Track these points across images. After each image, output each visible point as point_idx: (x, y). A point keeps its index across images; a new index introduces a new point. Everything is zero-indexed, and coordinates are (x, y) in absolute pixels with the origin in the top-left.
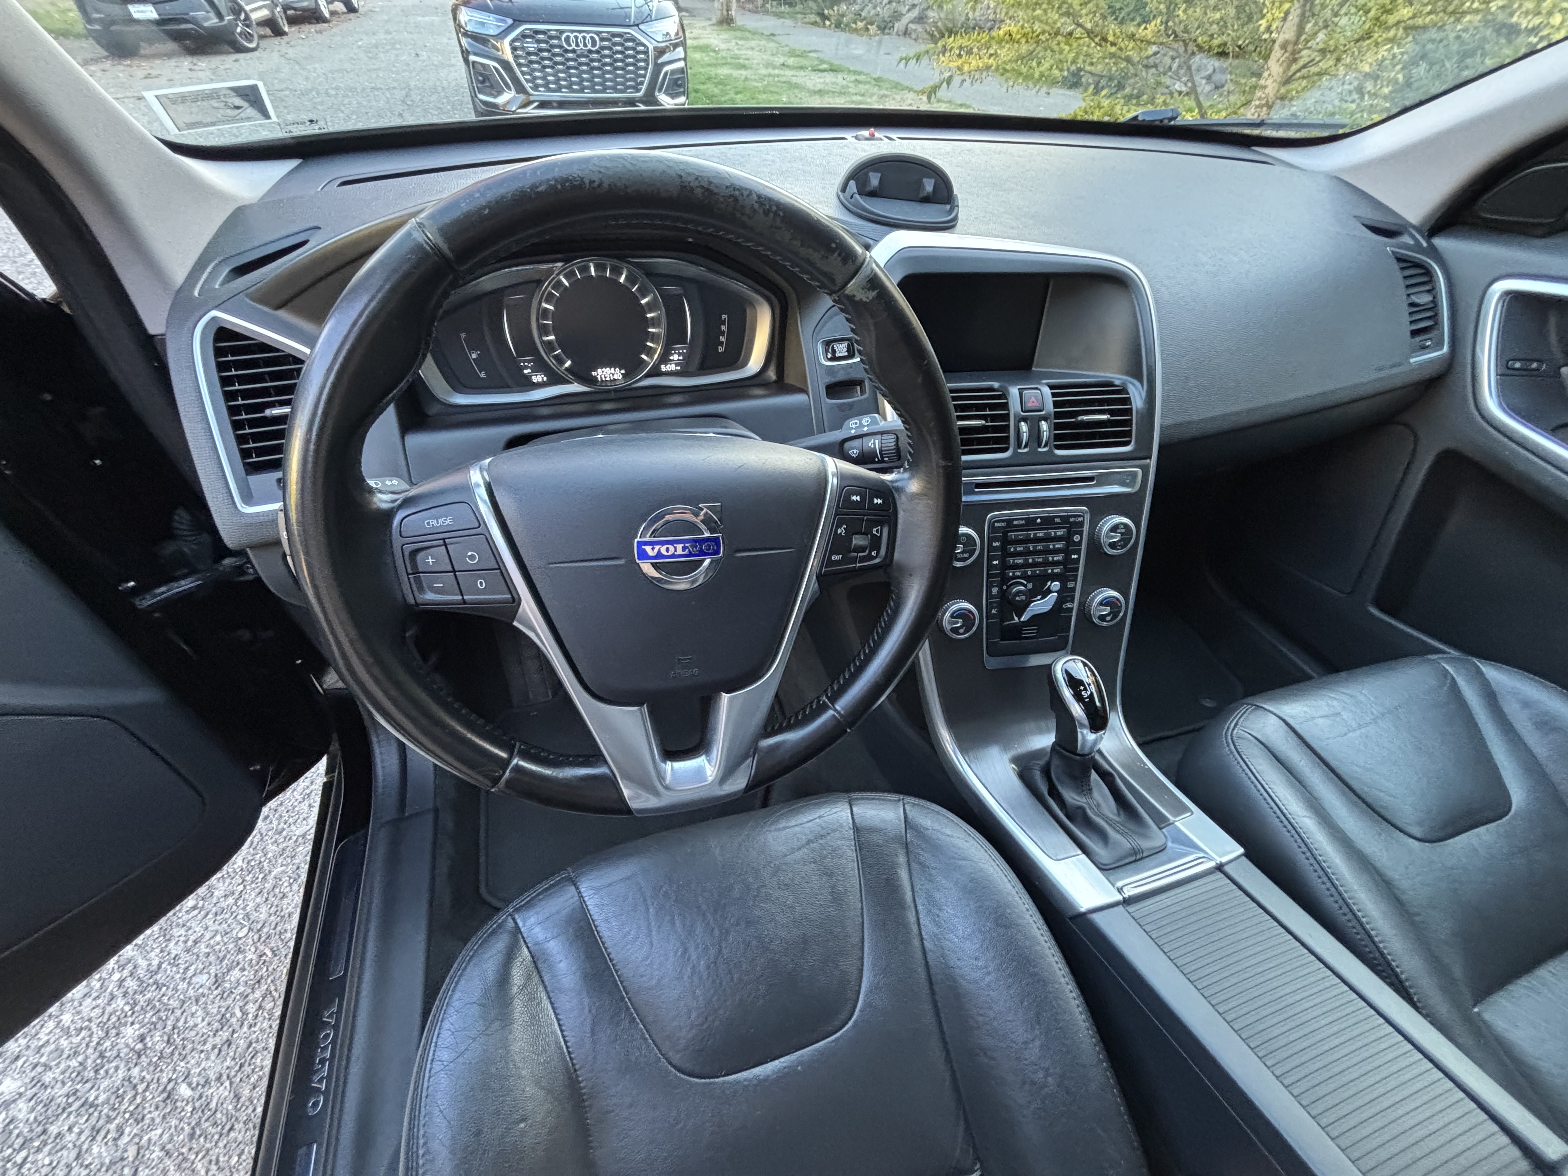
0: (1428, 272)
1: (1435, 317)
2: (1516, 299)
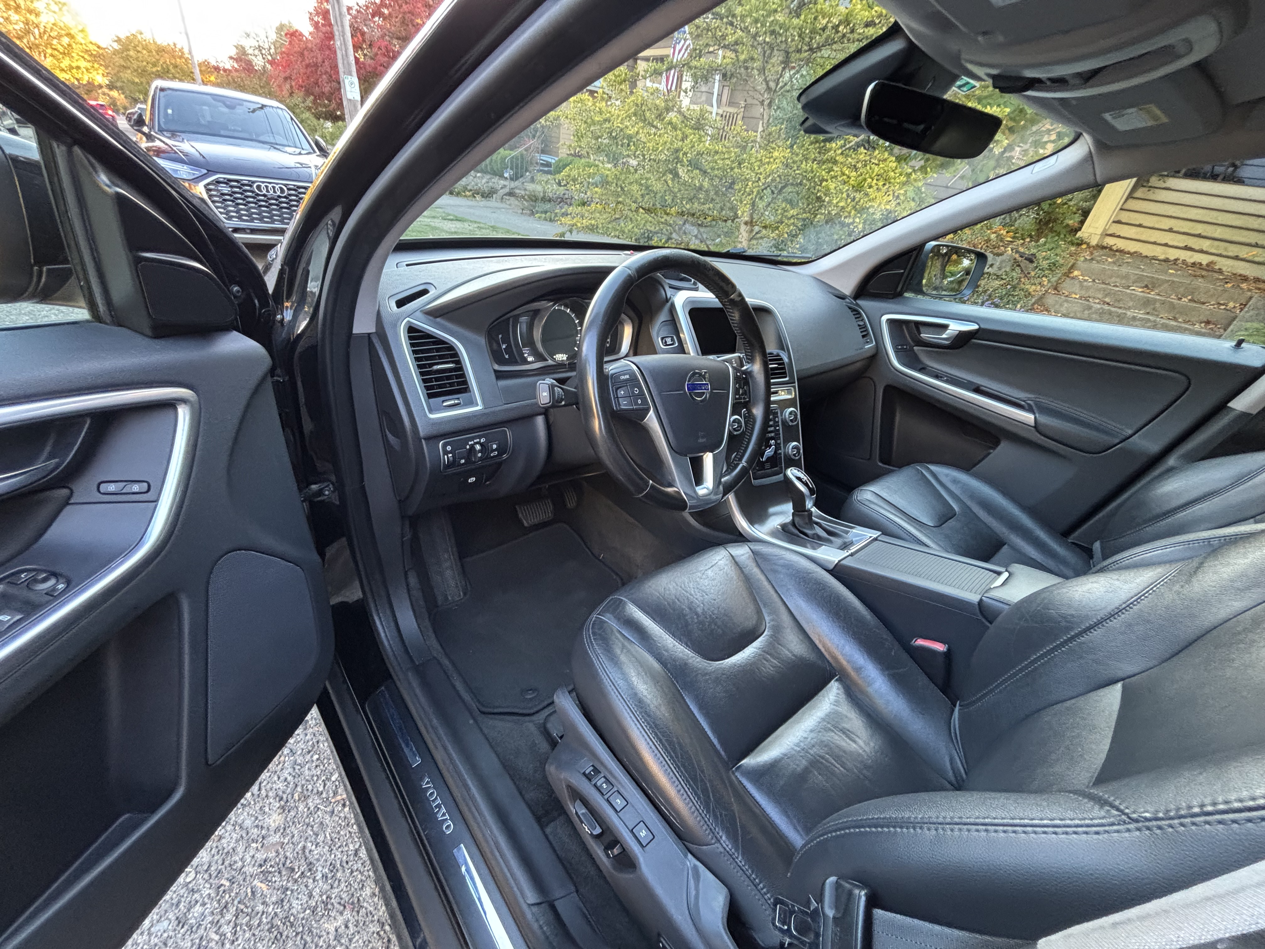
0: (859, 313)
1: (867, 330)
2: (891, 322)
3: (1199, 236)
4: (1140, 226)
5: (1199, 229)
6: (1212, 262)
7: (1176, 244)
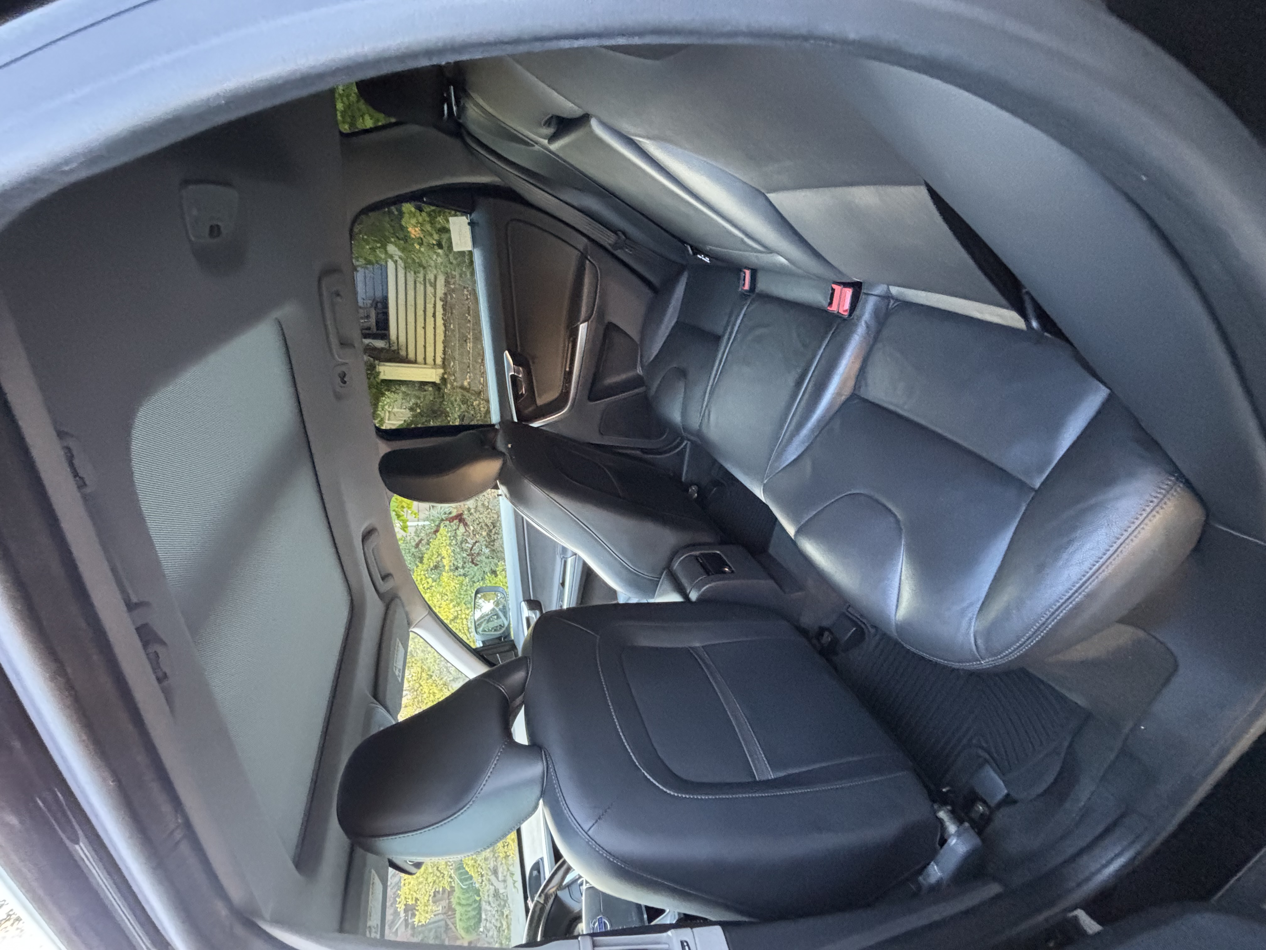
3: (425, 311)
4: (425, 347)
5: (420, 313)
6: (441, 299)
7: (433, 322)
